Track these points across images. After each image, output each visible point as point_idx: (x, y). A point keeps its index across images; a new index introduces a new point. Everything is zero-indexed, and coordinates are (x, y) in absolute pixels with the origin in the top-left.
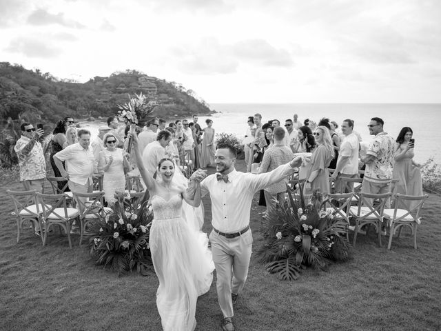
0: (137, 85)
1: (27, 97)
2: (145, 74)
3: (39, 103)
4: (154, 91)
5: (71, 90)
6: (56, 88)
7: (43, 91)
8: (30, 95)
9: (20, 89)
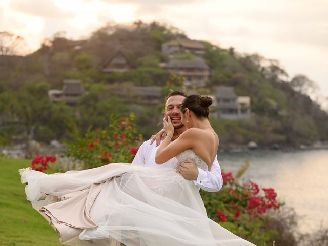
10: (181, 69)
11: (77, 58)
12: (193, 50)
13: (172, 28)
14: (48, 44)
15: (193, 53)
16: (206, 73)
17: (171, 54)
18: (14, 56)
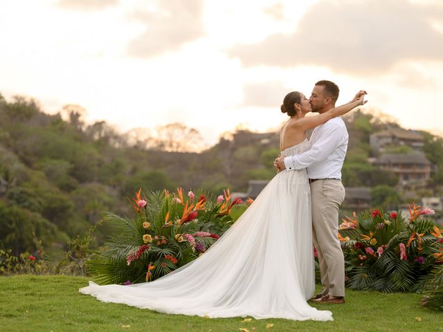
0: (364, 156)
1: (31, 191)
2: (392, 121)
3: (64, 209)
4: (420, 175)
5: (162, 171)
6: (118, 166)
7: (79, 174)
8: (42, 187)
9: (17, 166)
10: (395, 165)
11: (265, 153)
12: (409, 141)
13: (381, 115)
14: (229, 137)
15: (410, 146)
16: (428, 170)
17: (382, 147)
18: (187, 153)
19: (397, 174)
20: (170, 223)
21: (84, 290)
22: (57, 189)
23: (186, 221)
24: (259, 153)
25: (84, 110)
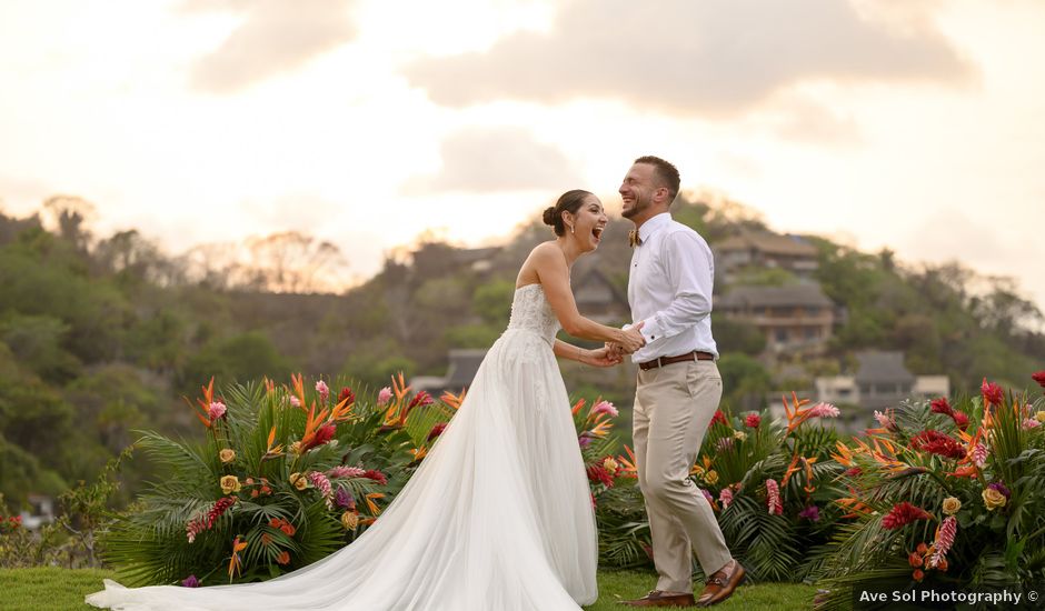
2: (749, 216)
4: (811, 331)
5: (262, 335)
6: (168, 325)
7: (84, 345)
8: (3, 374)
10: (759, 310)
11: (481, 292)
12: (785, 259)
13: (727, 204)
14: (403, 259)
15: (789, 268)
16: (827, 319)
17: (730, 272)
18: (315, 295)
19: (764, 329)
20: (278, 451)
21: (95, 599)
22: (37, 380)
23: (312, 446)
24: (470, 291)
25: (91, 207)
